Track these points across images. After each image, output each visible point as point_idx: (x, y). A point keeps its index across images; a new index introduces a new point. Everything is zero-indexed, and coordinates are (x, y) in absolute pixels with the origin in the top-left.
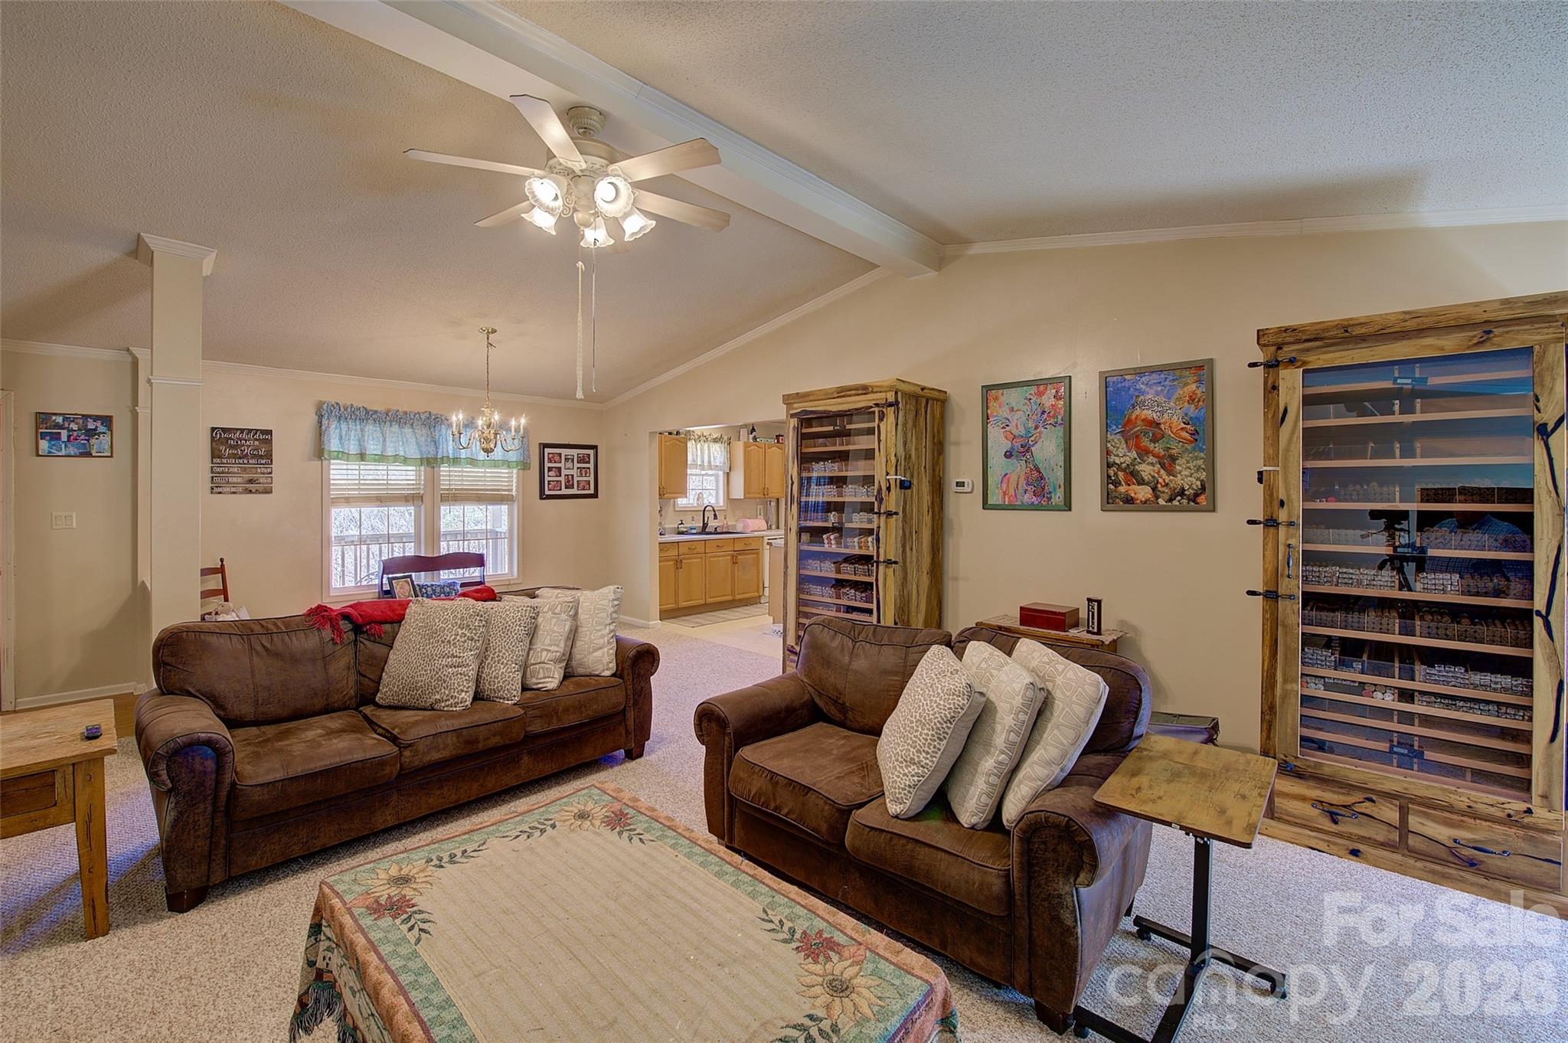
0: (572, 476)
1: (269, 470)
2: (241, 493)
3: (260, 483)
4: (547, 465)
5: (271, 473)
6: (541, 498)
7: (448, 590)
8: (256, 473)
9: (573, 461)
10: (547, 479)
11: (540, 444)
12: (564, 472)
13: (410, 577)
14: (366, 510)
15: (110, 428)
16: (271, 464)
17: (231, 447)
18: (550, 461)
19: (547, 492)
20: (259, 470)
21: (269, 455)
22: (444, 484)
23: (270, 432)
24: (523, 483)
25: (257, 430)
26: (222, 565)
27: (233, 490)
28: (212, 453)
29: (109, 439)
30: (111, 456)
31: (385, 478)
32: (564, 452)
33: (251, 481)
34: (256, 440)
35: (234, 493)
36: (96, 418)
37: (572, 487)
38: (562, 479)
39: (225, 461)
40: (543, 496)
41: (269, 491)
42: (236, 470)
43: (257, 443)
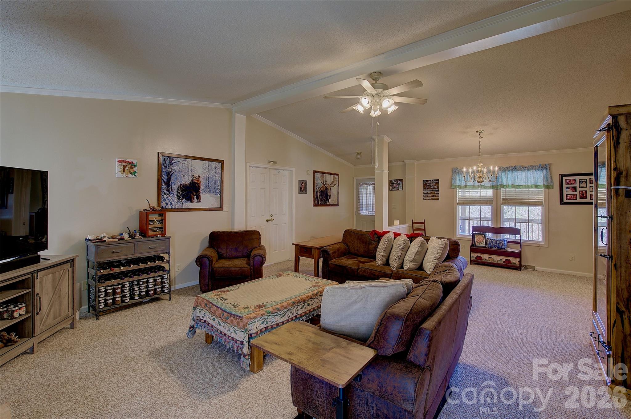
0: (586, 192)
1: (438, 192)
2: (431, 200)
3: (436, 197)
4: (565, 186)
5: (439, 193)
6: (561, 204)
7: (499, 242)
8: (435, 194)
9: (586, 182)
10: (565, 194)
11: (560, 175)
12: (578, 189)
13: (485, 234)
14: (483, 207)
15: (402, 183)
16: (439, 190)
17: (428, 186)
18: (567, 183)
19: (565, 200)
20: (435, 192)
21: (438, 188)
22: (503, 196)
23: (438, 180)
24: (548, 196)
25: (435, 180)
26: (424, 222)
27: (429, 199)
28: (424, 188)
29: (402, 185)
30: (402, 190)
31: (480, 194)
32: (578, 178)
33: (433, 196)
34: (434, 183)
35: (429, 200)
36: (400, 180)
37: (586, 197)
38: (578, 193)
39: (426, 190)
40: (562, 202)
41: (438, 199)
42: (429, 193)
43: (435, 184)
